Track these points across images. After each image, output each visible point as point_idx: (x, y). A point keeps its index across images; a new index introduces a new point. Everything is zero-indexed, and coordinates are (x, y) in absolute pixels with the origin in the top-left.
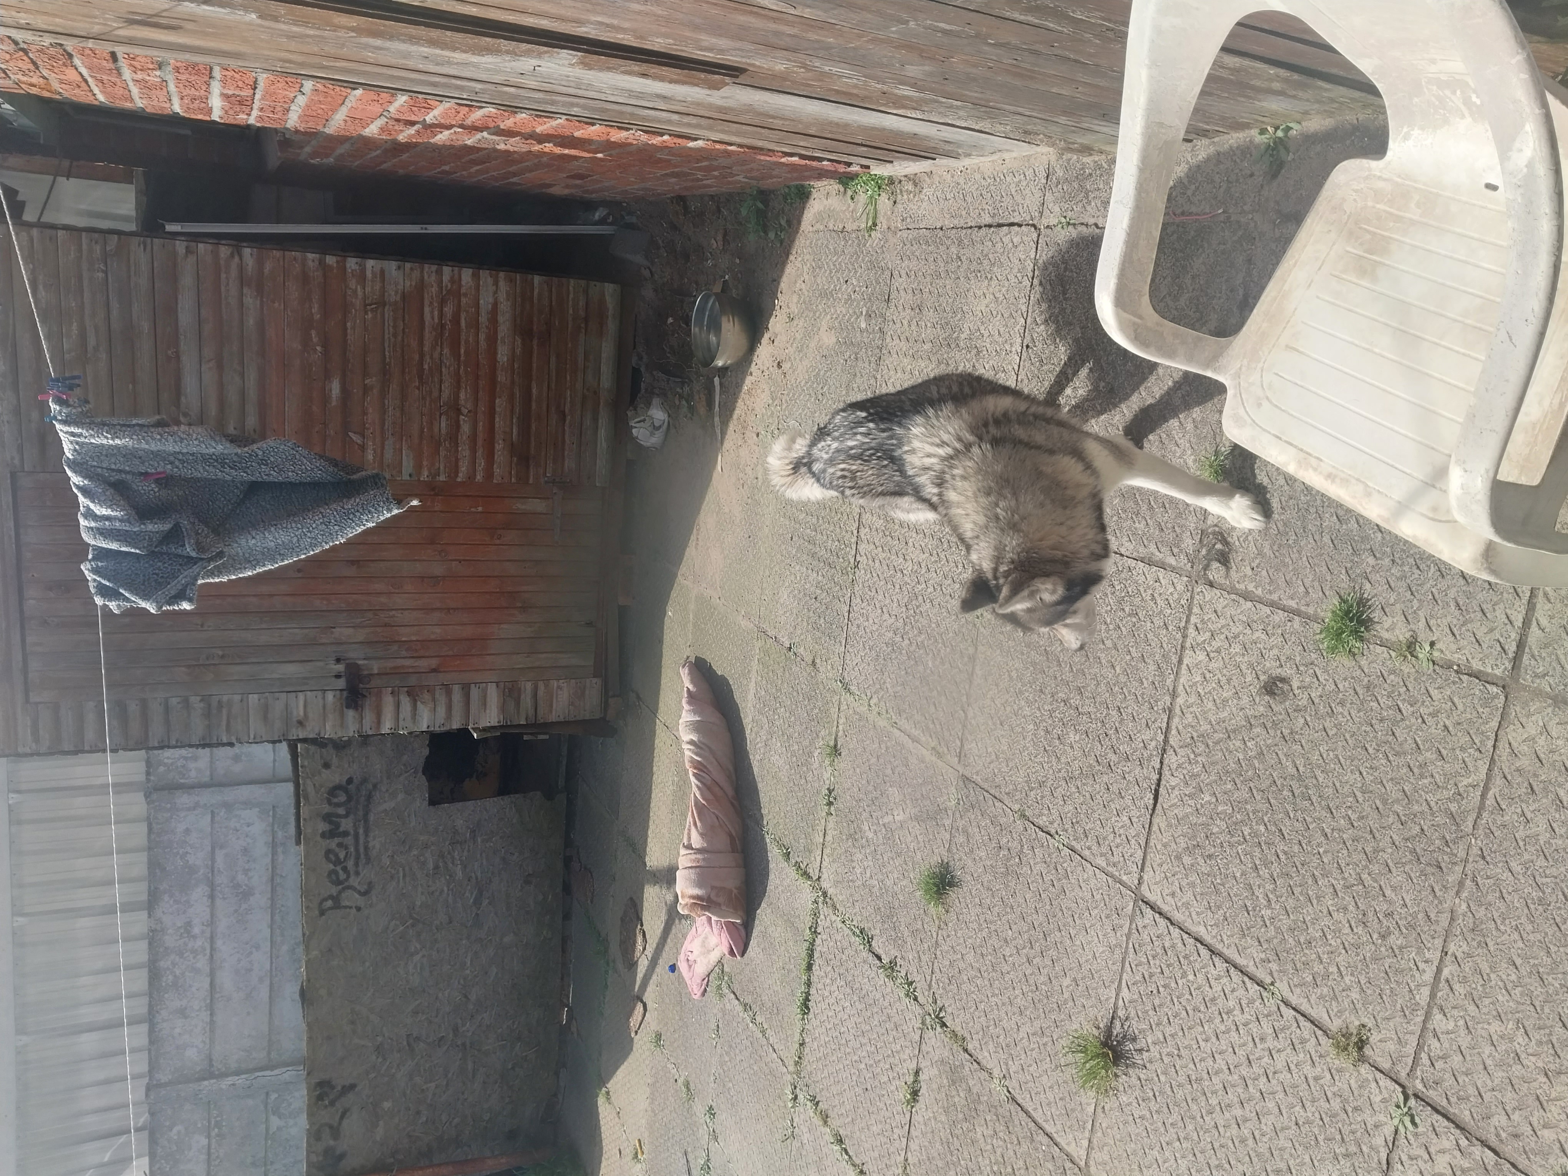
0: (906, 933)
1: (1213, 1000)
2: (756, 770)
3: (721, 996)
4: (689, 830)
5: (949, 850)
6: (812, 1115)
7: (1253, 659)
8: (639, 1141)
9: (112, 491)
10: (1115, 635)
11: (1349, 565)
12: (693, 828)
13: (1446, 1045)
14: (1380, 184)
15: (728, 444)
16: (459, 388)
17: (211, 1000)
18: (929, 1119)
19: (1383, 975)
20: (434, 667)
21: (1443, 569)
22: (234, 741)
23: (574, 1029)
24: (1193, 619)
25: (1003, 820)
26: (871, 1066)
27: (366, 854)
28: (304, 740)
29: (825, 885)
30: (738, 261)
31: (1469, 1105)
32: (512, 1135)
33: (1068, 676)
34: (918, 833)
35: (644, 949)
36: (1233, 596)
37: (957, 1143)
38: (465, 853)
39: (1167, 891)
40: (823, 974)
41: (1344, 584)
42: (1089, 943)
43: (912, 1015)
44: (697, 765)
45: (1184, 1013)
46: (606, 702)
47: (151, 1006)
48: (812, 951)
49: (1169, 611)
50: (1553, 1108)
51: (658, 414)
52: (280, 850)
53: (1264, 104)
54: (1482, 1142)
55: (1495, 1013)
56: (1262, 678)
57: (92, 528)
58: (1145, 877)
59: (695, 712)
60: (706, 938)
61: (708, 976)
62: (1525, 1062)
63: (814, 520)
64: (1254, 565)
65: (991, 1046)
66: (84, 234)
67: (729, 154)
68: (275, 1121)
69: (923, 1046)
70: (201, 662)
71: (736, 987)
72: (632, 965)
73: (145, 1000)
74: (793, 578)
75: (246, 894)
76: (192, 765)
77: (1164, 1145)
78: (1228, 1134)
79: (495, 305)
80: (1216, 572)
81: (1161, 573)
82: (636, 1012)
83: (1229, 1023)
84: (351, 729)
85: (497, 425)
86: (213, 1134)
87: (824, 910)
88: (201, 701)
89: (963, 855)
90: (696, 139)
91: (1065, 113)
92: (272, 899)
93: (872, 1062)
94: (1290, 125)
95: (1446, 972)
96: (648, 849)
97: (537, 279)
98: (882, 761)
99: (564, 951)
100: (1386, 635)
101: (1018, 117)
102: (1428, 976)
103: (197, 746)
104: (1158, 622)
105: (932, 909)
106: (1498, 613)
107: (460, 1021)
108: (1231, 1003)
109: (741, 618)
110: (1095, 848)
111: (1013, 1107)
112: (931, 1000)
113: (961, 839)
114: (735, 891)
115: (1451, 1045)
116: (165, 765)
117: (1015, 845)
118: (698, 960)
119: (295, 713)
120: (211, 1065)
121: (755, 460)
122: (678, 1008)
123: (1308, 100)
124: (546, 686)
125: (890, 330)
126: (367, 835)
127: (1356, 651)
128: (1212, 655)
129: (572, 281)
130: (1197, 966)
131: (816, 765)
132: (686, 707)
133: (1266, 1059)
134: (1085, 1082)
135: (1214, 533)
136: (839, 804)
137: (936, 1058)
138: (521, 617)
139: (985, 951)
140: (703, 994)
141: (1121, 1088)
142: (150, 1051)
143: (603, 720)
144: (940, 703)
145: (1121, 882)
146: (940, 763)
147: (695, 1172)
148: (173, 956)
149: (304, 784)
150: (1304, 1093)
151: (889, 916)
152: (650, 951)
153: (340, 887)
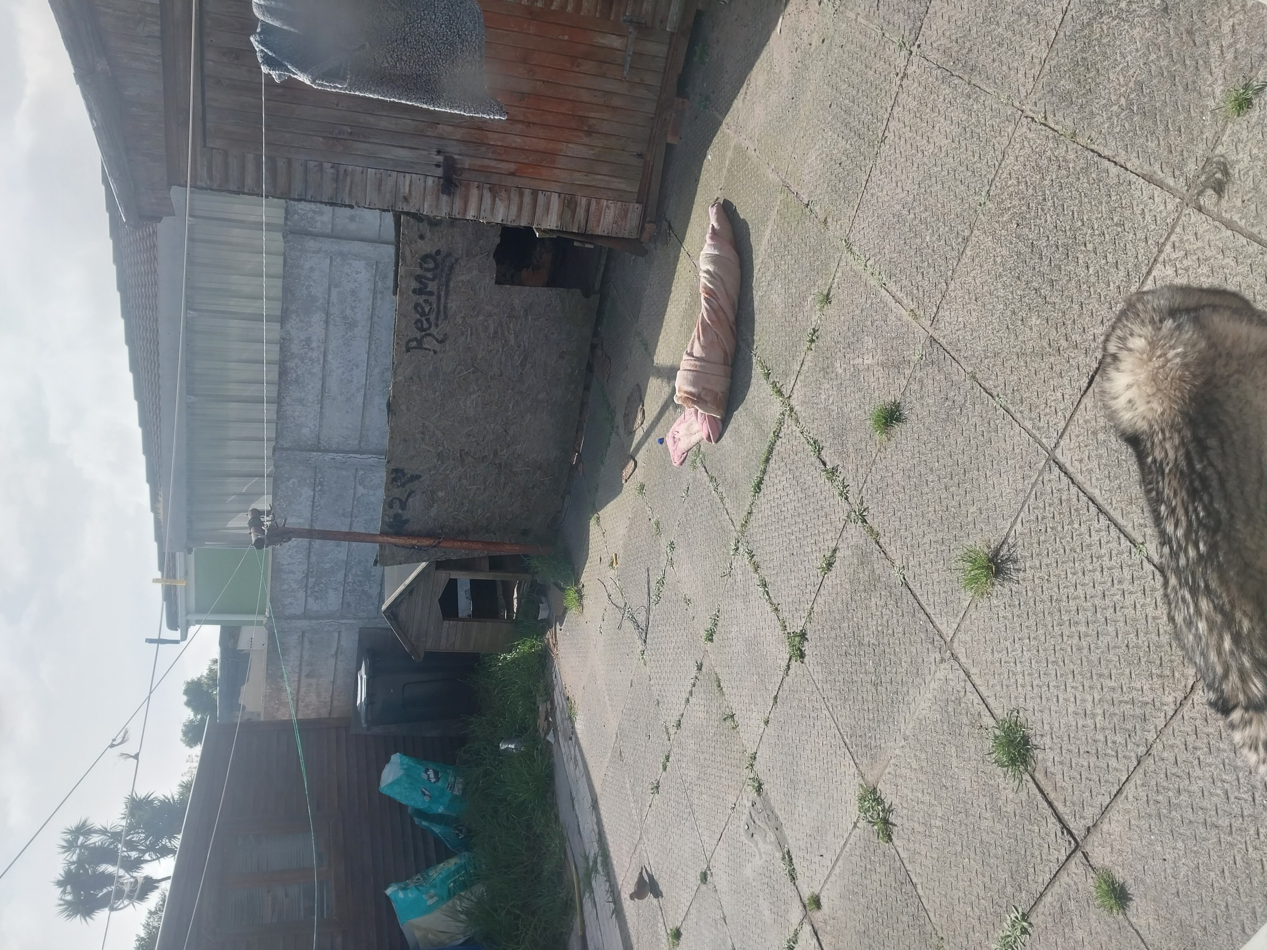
0: (851, 450)
1: (1089, 546)
2: (756, 304)
3: (695, 468)
4: (693, 342)
5: (903, 394)
6: (747, 563)
8: (616, 555)
10: (1097, 240)
12: (696, 340)
17: (322, 397)
18: (837, 585)
20: (512, 170)
22: (354, 204)
23: (580, 469)
24: (1173, 238)
25: (955, 378)
26: (800, 539)
27: (445, 312)
28: (408, 214)
29: (793, 402)
32: (525, 532)
33: (1045, 269)
34: (881, 376)
35: (642, 423)
36: (1217, 223)
37: (854, 605)
38: (519, 326)
39: (1076, 457)
40: (776, 467)
42: (1000, 484)
43: (841, 510)
44: (708, 291)
45: (1062, 551)
46: (643, 226)
47: (280, 393)
48: (772, 449)
49: (1153, 227)
52: (379, 296)
58: (1062, 443)
59: (715, 247)
60: (691, 424)
61: (688, 451)
63: (854, 92)
64: (1246, 198)
65: (898, 544)
68: (361, 490)
69: (844, 533)
70: (334, 135)
71: (707, 464)
72: (631, 433)
73: (277, 388)
74: (823, 142)
75: (351, 325)
76: (318, 218)
77: (1016, 639)
78: (1070, 642)
80: (1208, 199)
81: (1157, 191)
82: (628, 467)
83: (1097, 565)
84: (443, 212)
86: (317, 489)
87: (788, 421)
88: (332, 167)
89: (914, 399)
92: (371, 332)
93: (801, 536)
96: (657, 350)
98: (864, 313)
99: (581, 413)
103: (326, 204)
104: (1140, 235)
105: (877, 436)
107: (499, 447)
108: (1103, 551)
109: (770, 171)
110: (1026, 413)
111: (904, 590)
112: (858, 502)
113: (915, 387)
114: (720, 394)
116: (299, 214)
117: (960, 399)
118: (682, 439)
119: (402, 190)
120: (319, 443)
121: (812, 27)
122: (661, 470)
124: (598, 203)
126: (446, 298)
128: (1180, 271)
130: (1084, 518)
131: (807, 308)
132: (709, 241)
133: (1118, 597)
134: (967, 584)
135: (1218, 163)
136: (819, 343)
137: (852, 544)
138: (585, 140)
139: (912, 474)
140: (681, 464)
141: (995, 594)
142: (277, 423)
143: (638, 240)
144: (928, 273)
145: (1040, 443)
146: (914, 323)
147: (653, 584)
148: (297, 360)
149: (403, 249)
150: (1141, 626)
151: (840, 435)
152: (646, 425)
153: (424, 333)
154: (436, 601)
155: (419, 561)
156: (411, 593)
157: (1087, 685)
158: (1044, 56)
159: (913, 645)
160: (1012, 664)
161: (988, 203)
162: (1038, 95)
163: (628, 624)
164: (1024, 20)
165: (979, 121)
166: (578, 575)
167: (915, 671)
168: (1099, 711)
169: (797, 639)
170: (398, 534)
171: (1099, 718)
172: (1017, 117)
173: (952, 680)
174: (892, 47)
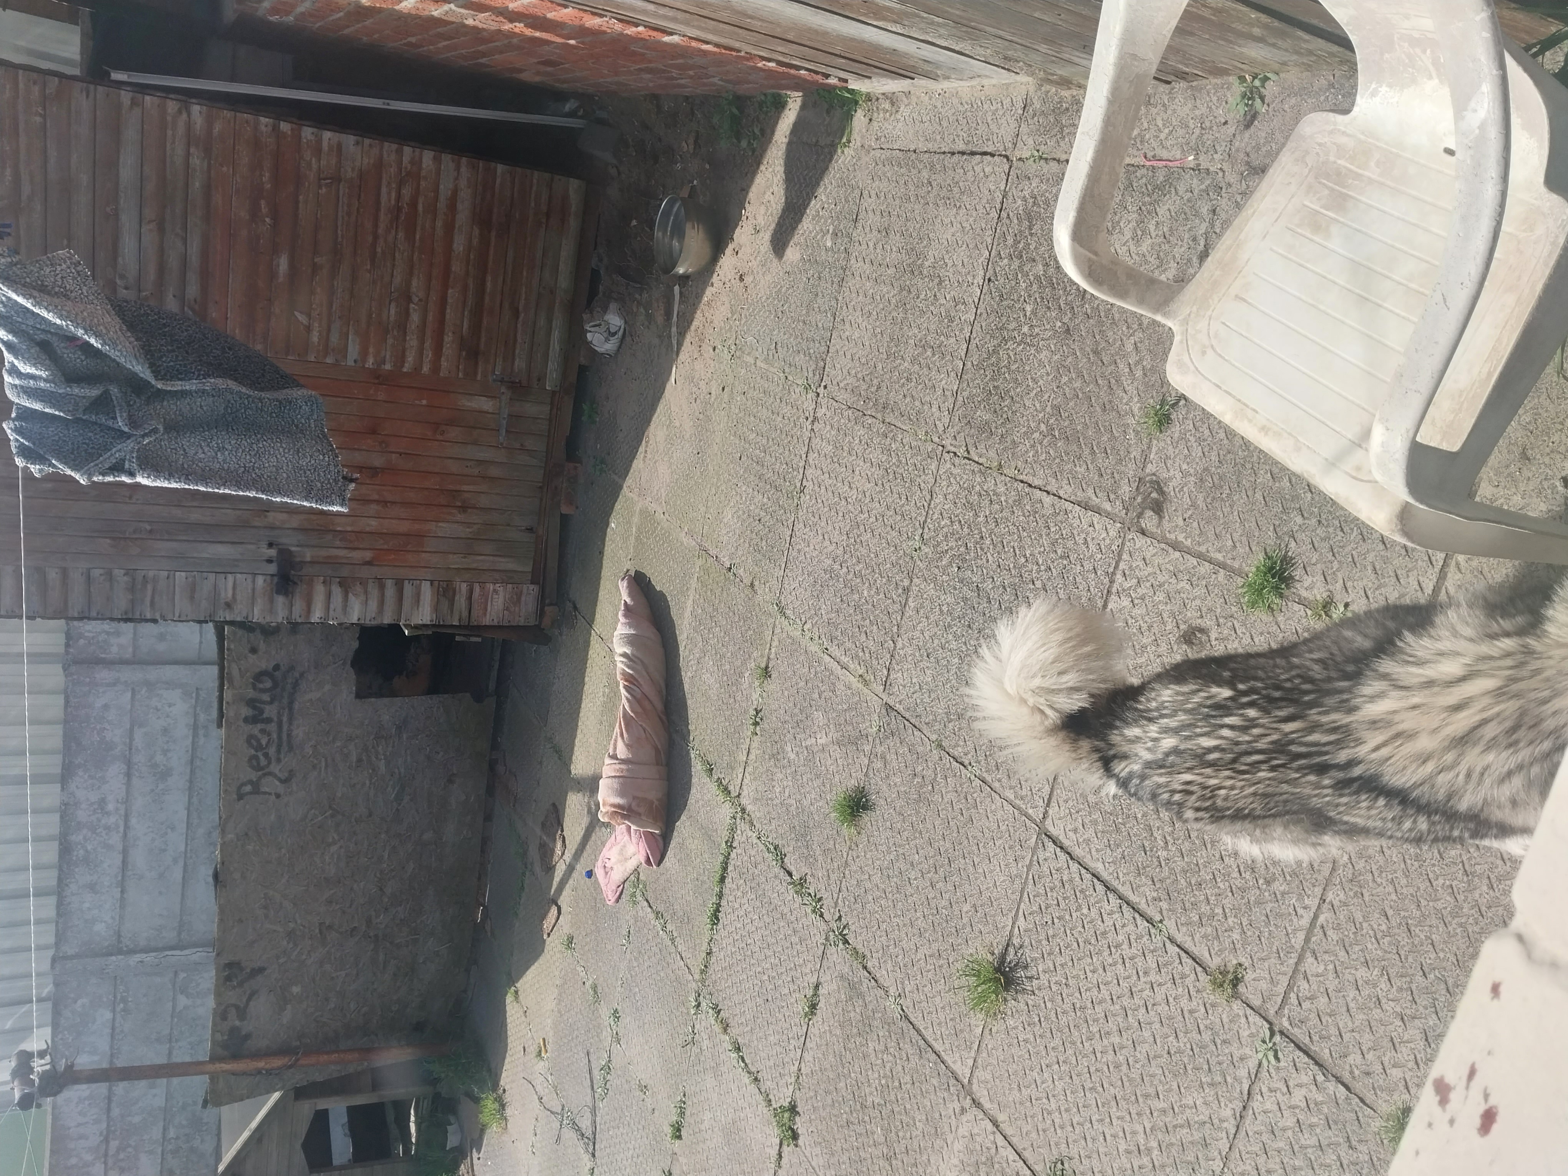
0: (818, 852)
1: (1104, 933)
2: (686, 687)
3: (635, 903)
4: (616, 741)
5: (866, 775)
6: (713, 1022)
7: (1176, 609)
8: (544, 1040)
9: (38, 349)
10: (1045, 576)
11: (1277, 523)
12: (619, 739)
13: (1314, 987)
14: (1343, 140)
15: (683, 356)
16: (411, 274)
17: (123, 877)
18: (825, 1032)
19: (1264, 918)
20: (368, 559)
21: (1364, 532)
22: (158, 617)
23: (488, 928)
24: (1122, 566)
25: (920, 749)
26: (774, 978)
27: (289, 742)
28: (232, 623)
29: (744, 801)
30: (707, 166)
31: (1330, 1044)
32: (419, 1027)
34: (838, 756)
35: (563, 854)
36: (1163, 546)
37: (849, 1056)
38: (390, 749)
39: (1069, 827)
40: (734, 886)
41: (1271, 540)
42: (991, 872)
43: (817, 930)
44: (628, 678)
45: (1075, 944)
46: (542, 610)
47: (60, 880)
48: (726, 864)
49: (1099, 556)
50: (1404, 1049)
51: (615, 320)
52: (201, 732)
53: (1244, 50)
54: (1337, 1078)
55: (1363, 960)
56: (1182, 627)
57: (16, 386)
58: (1050, 812)
59: (630, 625)
60: (624, 846)
61: (624, 883)
62: (1385, 1007)
63: (764, 441)
64: (1186, 516)
65: (889, 966)
66: (21, 72)
67: (705, 53)
68: (182, 1001)
69: (825, 961)
70: (127, 535)
71: (650, 896)
72: (550, 869)
73: (55, 873)
74: (738, 498)
75: (165, 774)
76: (113, 640)
77: (1044, 1067)
78: (1104, 1060)
79: (455, 191)
80: (1149, 521)
81: (1096, 518)
82: (550, 915)
83: (1116, 956)
84: (280, 616)
85: (448, 317)
86: (118, 1009)
87: (742, 826)
88: (125, 574)
89: (879, 780)
90: (671, 34)
91: (1046, 41)
92: (191, 781)
93: (774, 974)
94: (1268, 75)
95: (1322, 919)
96: (574, 758)
97: (500, 168)
98: (810, 685)
99: (483, 851)
100: (1304, 594)
101: (999, 41)
102: (1305, 922)
103: (119, 620)
104: (1088, 566)
105: (845, 830)
106: (1411, 579)
107: (373, 914)
108: (1120, 938)
109: (684, 534)
110: (1005, 780)
111: (905, 1025)
112: (836, 918)
113: (878, 764)
114: (656, 803)
115: (1319, 987)
116: (86, 637)
117: (929, 773)
118: (615, 867)
119: (223, 595)
120: (119, 942)
121: (709, 375)
122: (592, 913)
123: (1286, 50)
124: (482, 588)
125: (855, 251)
126: (290, 724)
127: (1275, 607)
128: (1136, 601)
129: (536, 173)
130: (1092, 900)
131: (746, 685)
132: (622, 619)
133: (1147, 992)
134: (976, 1005)
135: (1151, 482)
136: (765, 725)
137: (836, 974)
138: (460, 517)
139: (891, 873)
140: (617, 901)
141: (1009, 1013)
142: (57, 923)
143: (538, 627)
144: (871, 632)
145: (1026, 815)
146: (866, 691)
147: (596, 1072)
148: (85, 831)
149: (229, 667)
150: (1179, 1026)
151: (803, 834)
152: (568, 857)
153: (260, 773)
154: (298, 1146)
155: (270, 1091)
156: (260, 1140)
157: (1133, 1112)
158: (955, 388)
159: (925, 1098)
160: (1044, 1100)
161: (923, 547)
162: (956, 428)
163: (569, 1135)
164: (929, 353)
165: (900, 462)
166: (496, 1075)
167: (933, 1131)
168: (1154, 1144)
169: (786, 1115)
170: (235, 1057)
171: (1156, 1152)
172: (939, 454)
173: (978, 1135)
174: (797, 391)
